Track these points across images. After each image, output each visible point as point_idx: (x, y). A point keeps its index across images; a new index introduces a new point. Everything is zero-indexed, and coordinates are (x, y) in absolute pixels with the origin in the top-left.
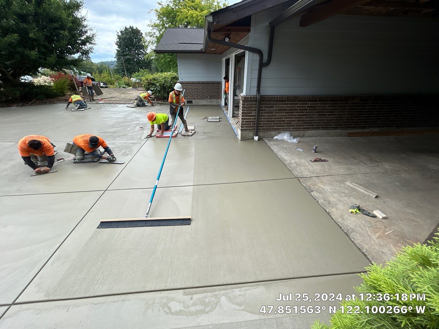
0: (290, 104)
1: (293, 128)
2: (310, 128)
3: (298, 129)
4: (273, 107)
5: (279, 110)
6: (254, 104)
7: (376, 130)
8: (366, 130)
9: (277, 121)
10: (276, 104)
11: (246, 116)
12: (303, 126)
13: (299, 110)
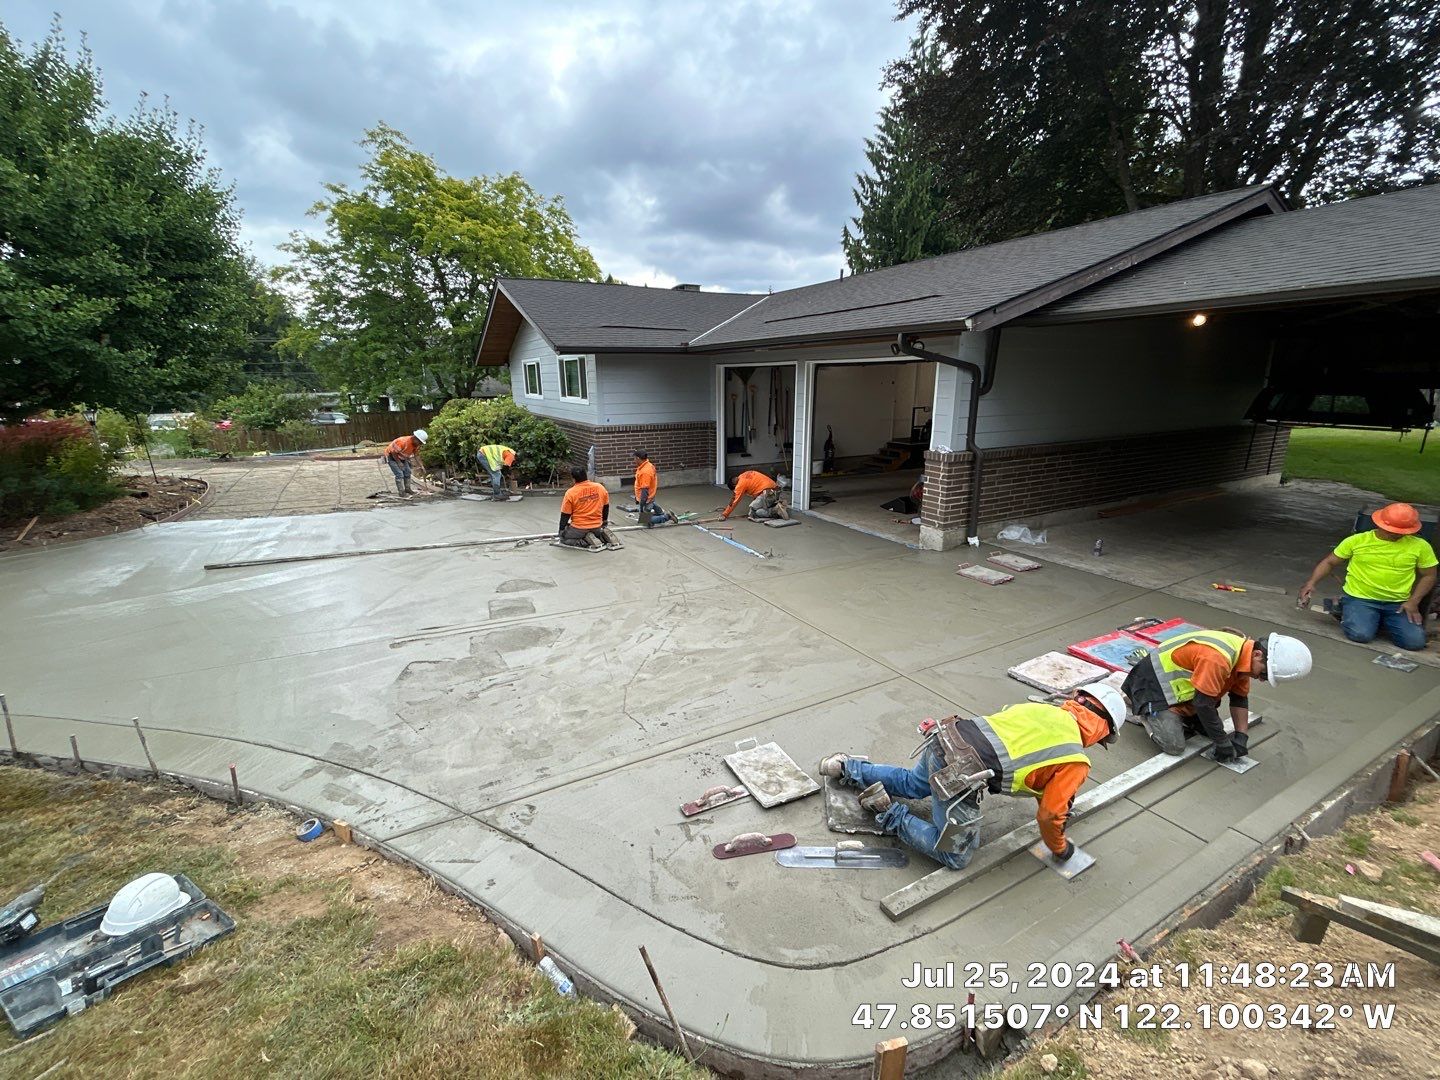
0: (1020, 463)
1: (1025, 513)
2: (1048, 509)
3: (1032, 513)
4: (994, 472)
5: (1004, 477)
6: (965, 470)
7: (1135, 500)
8: (1124, 503)
9: (1002, 500)
10: (1000, 466)
11: (954, 495)
12: (1039, 505)
13: (1034, 473)
